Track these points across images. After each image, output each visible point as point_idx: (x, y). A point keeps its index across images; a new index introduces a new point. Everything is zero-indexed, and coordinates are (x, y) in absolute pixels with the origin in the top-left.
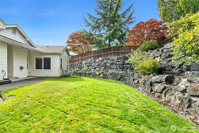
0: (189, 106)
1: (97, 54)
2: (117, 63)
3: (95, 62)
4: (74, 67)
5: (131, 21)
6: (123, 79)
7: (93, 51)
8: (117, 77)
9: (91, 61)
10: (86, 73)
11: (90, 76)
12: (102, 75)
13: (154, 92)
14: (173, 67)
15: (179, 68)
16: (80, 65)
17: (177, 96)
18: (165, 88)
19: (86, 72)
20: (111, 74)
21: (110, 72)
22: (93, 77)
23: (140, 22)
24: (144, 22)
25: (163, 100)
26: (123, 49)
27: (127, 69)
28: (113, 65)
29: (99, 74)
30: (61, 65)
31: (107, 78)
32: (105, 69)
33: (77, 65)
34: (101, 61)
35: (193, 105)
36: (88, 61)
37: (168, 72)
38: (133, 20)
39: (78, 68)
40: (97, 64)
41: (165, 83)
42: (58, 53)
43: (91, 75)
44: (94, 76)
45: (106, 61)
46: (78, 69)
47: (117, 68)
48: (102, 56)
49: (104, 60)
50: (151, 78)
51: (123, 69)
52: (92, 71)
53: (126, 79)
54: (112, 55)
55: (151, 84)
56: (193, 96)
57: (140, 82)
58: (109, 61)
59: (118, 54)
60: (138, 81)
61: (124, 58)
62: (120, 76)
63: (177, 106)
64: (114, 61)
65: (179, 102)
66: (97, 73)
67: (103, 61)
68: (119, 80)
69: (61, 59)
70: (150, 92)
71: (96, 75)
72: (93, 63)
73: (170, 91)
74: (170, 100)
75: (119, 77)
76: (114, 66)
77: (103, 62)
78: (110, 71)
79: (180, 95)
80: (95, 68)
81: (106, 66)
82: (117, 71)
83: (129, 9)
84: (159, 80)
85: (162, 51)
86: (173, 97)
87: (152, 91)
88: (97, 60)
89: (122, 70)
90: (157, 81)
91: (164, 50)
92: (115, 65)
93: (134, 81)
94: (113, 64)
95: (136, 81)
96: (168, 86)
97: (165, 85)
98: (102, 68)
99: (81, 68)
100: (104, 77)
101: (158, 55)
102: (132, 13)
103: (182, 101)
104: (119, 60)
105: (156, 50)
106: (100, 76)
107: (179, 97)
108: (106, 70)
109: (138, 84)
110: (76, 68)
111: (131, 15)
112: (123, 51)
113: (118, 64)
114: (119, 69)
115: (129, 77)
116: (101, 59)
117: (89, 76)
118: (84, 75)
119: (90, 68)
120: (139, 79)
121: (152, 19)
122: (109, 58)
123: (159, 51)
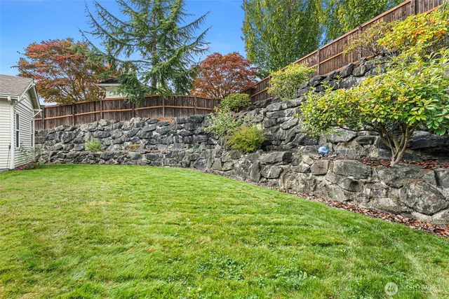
0: (315, 189)
1: (123, 110)
2: (178, 131)
3: (120, 127)
4: (47, 139)
5: (200, 47)
6: (197, 164)
7: (111, 101)
8: (183, 160)
9: (108, 124)
10: (99, 155)
11: (111, 163)
12: (144, 159)
13: (265, 179)
14: (281, 140)
15: (291, 141)
16: (70, 134)
17: (300, 179)
18: (282, 170)
19: (98, 153)
20: (169, 156)
21: (166, 152)
22: (119, 163)
23: (216, 54)
24: (223, 55)
25: (282, 188)
26: (185, 103)
27: (200, 143)
28: (169, 135)
29: (138, 157)
30: (18, 132)
31: (159, 165)
32: (149, 144)
33: (61, 133)
34: (138, 127)
35: (318, 186)
36: (98, 124)
37: (276, 147)
38: (205, 47)
39: (65, 143)
40: (126, 132)
41: (282, 163)
42: (9, 98)
43: (115, 159)
44: (122, 160)
45: (150, 125)
46: (64, 146)
47: (178, 142)
48: (137, 113)
49: (146, 123)
50: (258, 157)
51: (190, 143)
52: (113, 150)
53: (203, 164)
54: (161, 113)
55: (260, 168)
56: (318, 175)
57: (237, 166)
58: (158, 127)
59: (175, 112)
60: (233, 165)
61: (192, 122)
62: (189, 159)
63: (300, 191)
64: (171, 128)
65: (303, 186)
66: (132, 154)
67: (144, 125)
68: (188, 166)
69: (18, 115)
70: (258, 179)
71: (129, 158)
72: (114, 131)
73: (289, 174)
74: (291, 185)
75: (188, 161)
76: (170, 137)
77: (144, 129)
78: (162, 149)
79: (304, 177)
80: (122, 143)
81: (151, 138)
82: (178, 147)
83: (196, 22)
84: (272, 160)
85: (265, 114)
86: (294, 181)
87: (262, 177)
88: (127, 123)
89: (190, 147)
90: (270, 161)
91: (268, 113)
92: (174, 135)
93: (222, 165)
94: (167, 133)
95: (228, 166)
96: (287, 166)
97: (282, 166)
98: (141, 141)
99: (76, 142)
100: (149, 163)
101: (259, 121)
102: (204, 33)
103: (306, 184)
104: (182, 125)
105: (253, 112)
106: (139, 160)
107: (302, 180)
108: (152, 146)
109: (234, 171)
110: (57, 142)
111: (202, 36)
112: (185, 107)
113: (180, 135)
114: (182, 145)
115: (211, 159)
116: (136, 120)
117: (107, 162)
118: (92, 161)
119: (106, 141)
120: (235, 161)
121: (235, 54)
122: (158, 121)
123: (258, 113)
